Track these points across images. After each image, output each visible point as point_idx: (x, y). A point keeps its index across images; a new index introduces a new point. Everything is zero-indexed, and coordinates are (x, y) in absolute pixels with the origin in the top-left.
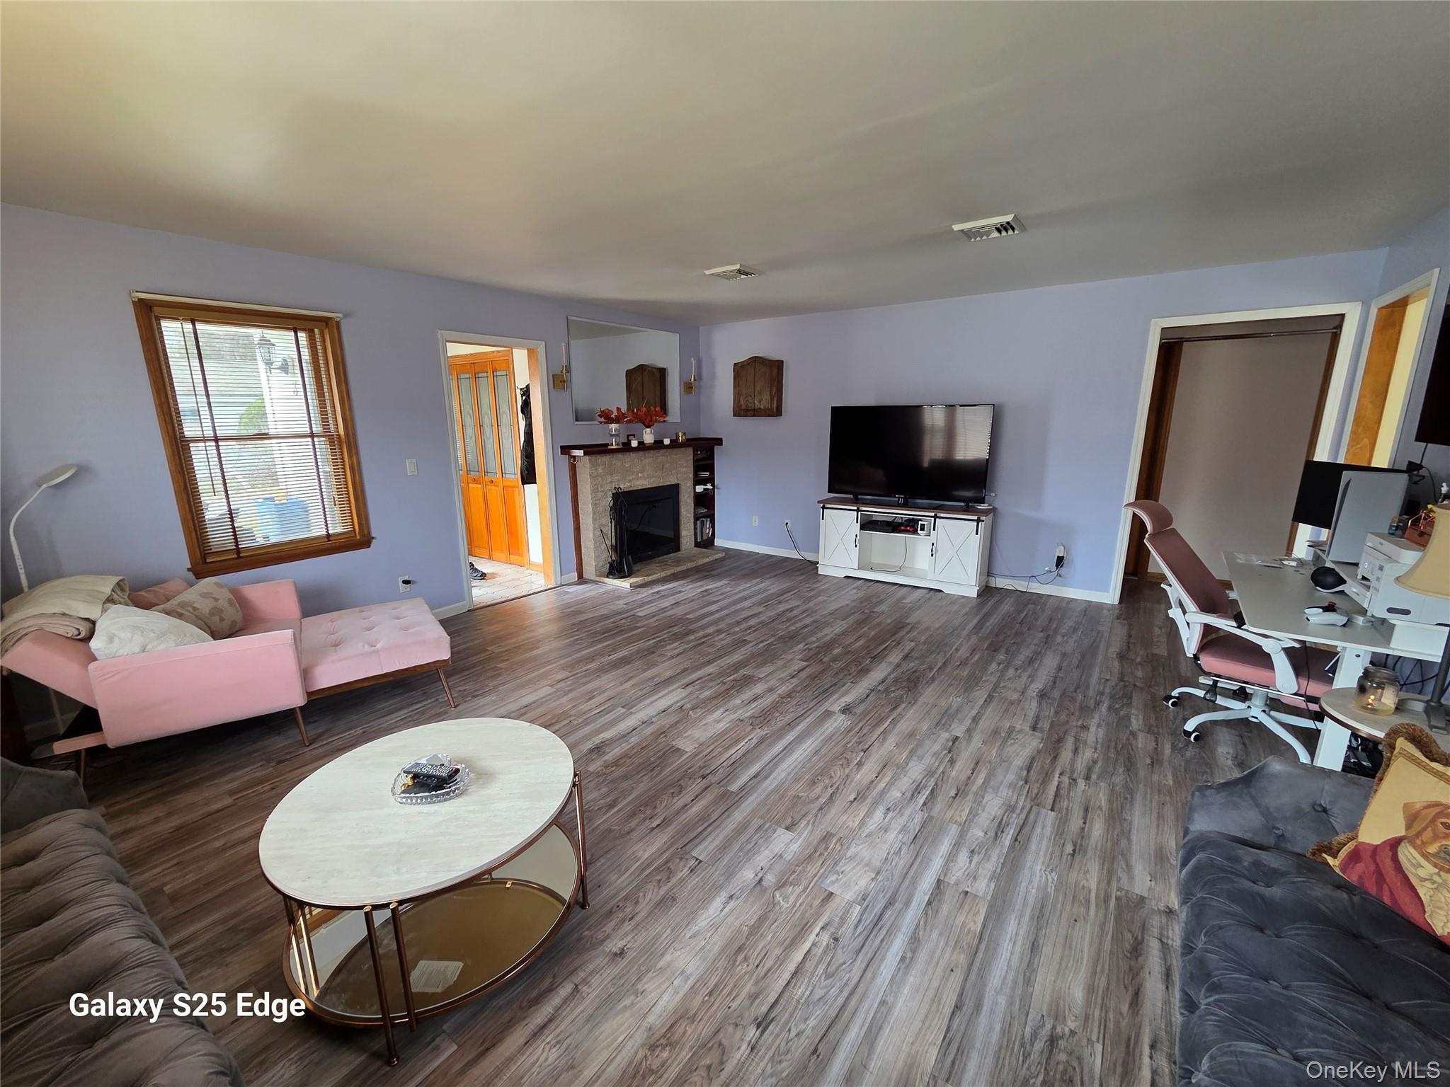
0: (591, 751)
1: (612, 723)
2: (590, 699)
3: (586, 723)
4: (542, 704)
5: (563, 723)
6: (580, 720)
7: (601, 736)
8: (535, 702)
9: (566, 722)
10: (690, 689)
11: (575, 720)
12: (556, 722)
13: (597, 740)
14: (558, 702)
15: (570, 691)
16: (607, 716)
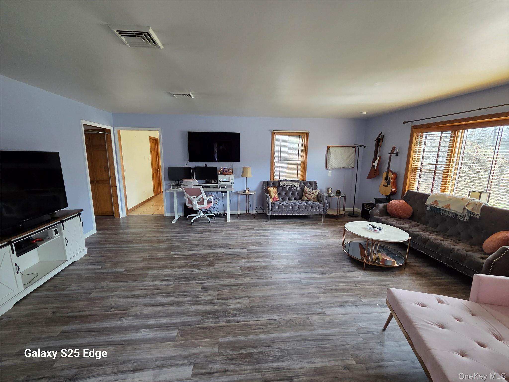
0: (325, 274)
1: (311, 278)
2: (310, 293)
3: (320, 283)
4: (333, 303)
5: (329, 288)
6: (321, 286)
7: (318, 276)
8: (337, 307)
9: (328, 288)
10: (269, 276)
11: (324, 287)
12: (332, 290)
13: (321, 276)
14: (326, 300)
15: (317, 303)
16: (310, 282)
